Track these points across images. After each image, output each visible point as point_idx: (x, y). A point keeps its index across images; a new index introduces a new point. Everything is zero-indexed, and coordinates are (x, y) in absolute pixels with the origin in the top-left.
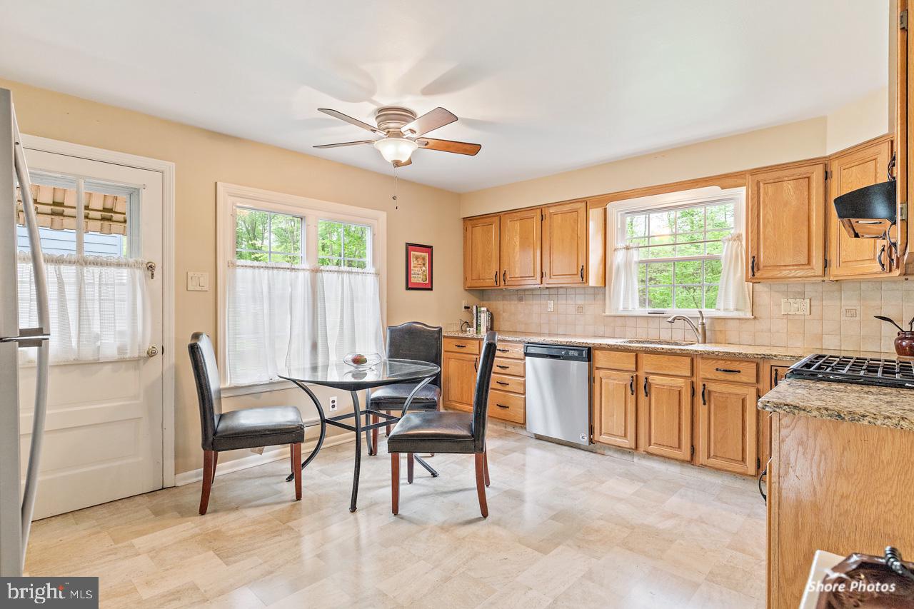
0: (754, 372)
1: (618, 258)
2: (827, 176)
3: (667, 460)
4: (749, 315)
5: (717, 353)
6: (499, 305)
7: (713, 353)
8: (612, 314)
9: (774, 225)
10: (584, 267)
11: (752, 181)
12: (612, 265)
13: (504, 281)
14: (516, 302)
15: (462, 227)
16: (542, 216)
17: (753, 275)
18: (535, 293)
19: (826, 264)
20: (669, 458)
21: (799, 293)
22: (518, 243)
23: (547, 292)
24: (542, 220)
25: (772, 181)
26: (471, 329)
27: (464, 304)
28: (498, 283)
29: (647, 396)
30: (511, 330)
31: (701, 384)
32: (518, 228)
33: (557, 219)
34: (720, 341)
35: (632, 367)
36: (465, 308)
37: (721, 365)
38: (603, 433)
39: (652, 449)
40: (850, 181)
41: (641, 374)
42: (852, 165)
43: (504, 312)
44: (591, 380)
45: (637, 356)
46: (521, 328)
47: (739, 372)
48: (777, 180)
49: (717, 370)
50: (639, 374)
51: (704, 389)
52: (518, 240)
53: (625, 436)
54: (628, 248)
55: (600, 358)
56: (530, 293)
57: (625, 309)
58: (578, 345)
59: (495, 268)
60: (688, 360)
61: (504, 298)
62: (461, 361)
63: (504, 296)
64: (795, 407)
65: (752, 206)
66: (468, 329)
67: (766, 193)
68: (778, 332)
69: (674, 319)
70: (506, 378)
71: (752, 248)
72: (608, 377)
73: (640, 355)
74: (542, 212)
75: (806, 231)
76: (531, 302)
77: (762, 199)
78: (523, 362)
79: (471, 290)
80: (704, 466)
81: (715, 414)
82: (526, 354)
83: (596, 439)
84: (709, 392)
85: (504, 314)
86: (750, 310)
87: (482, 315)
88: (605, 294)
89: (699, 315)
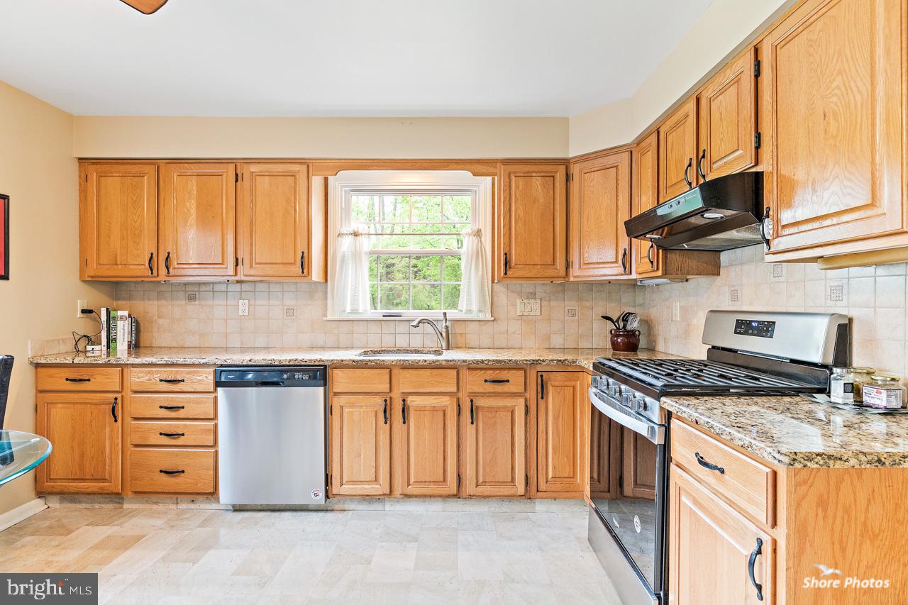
0: (522, 379)
1: (344, 246)
2: (568, 177)
3: (427, 499)
4: (488, 317)
5: (486, 362)
6: (149, 307)
7: (483, 362)
8: (337, 317)
9: (525, 221)
10: (306, 255)
11: (504, 170)
12: (335, 253)
13: (168, 268)
14: (184, 302)
15: (77, 173)
16: (237, 175)
17: (506, 274)
18: (217, 287)
19: (568, 265)
20: (430, 496)
21: (532, 293)
22: (193, 211)
23: (238, 287)
24: (236, 181)
25: (522, 175)
26: (97, 348)
27: (80, 305)
28: (155, 272)
29: (404, 423)
30: (174, 344)
31: (468, 400)
32: (194, 188)
33: (263, 184)
34: (460, 346)
35: (385, 387)
36: (83, 311)
37: (490, 375)
38: (344, 482)
39: (411, 490)
40: (592, 185)
41: (396, 396)
42: (593, 170)
43: (159, 317)
44: (328, 410)
45: (390, 372)
46: (191, 341)
47: (508, 381)
48: (526, 175)
49: (486, 381)
50: (392, 395)
51: (472, 405)
52: (194, 207)
53: (376, 480)
54: (356, 234)
55: (340, 380)
56: (210, 288)
57: (354, 311)
58: (307, 363)
59: (148, 247)
60: (454, 372)
61: (160, 296)
62: (79, 407)
63: (159, 293)
64: (830, 457)
65: (505, 198)
66: (89, 348)
67: (517, 187)
68: (514, 333)
69: (420, 322)
70: (178, 426)
71: (504, 244)
72: (352, 405)
73: (395, 371)
74: (237, 168)
75: (551, 230)
76: (210, 302)
77: (513, 193)
78: (213, 395)
79: (94, 282)
80: (471, 497)
81: (484, 433)
82: (218, 384)
83: (335, 492)
84: (477, 408)
85: (161, 321)
86: (490, 311)
87: (120, 324)
88: (326, 292)
89: (442, 317)
